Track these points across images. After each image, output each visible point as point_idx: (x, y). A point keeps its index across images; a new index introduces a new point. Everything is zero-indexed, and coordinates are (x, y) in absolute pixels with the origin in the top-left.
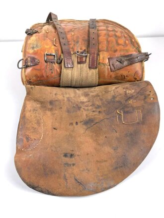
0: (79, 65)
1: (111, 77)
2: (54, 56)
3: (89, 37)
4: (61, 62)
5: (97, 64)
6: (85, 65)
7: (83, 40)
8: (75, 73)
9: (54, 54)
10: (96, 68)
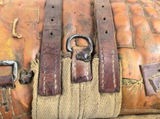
0: (77, 86)
1: (145, 105)
2: (13, 65)
3: (93, 14)
4: (31, 79)
5: (118, 83)
6: (89, 85)
7: (79, 21)
8: (68, 107)
9: (11, 62)
10: (117, 91)
